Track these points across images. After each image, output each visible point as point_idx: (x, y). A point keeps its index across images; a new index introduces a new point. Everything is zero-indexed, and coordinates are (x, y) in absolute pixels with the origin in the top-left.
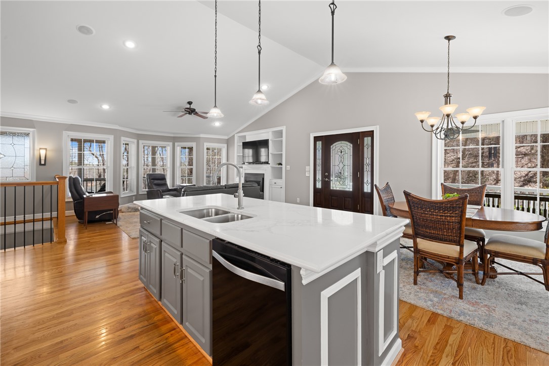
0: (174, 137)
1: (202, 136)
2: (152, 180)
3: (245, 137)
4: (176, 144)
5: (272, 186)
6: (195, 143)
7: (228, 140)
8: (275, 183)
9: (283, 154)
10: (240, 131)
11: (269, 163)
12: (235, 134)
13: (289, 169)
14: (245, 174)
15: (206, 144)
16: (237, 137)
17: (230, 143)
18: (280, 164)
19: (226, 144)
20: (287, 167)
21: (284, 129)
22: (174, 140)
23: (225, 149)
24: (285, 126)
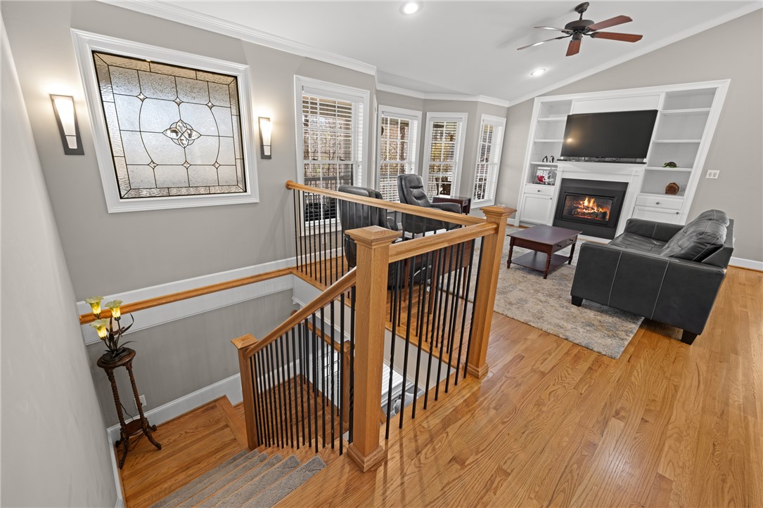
0: (425, 100)
1: (482, 99)
2: (411, 190)
3: (568, 104)
4: (429, 115)
5: (647, 208)
6: (467, 114)
7: (508, 109)
8: (658, 203)
9: (701, 145)
10: (551, 92)
11: (644, 161)
12: (536, 99)
13: (716, 177)
14: (564, 180)
15: (484, 117)
16: (540, 104)
17: (514, 115)
18: (672, 165)
19: (505, 120)
20: (709, 171)
21: (722, 88)
22: (427, 106)
23: (501, 127)
24: (728, 81)
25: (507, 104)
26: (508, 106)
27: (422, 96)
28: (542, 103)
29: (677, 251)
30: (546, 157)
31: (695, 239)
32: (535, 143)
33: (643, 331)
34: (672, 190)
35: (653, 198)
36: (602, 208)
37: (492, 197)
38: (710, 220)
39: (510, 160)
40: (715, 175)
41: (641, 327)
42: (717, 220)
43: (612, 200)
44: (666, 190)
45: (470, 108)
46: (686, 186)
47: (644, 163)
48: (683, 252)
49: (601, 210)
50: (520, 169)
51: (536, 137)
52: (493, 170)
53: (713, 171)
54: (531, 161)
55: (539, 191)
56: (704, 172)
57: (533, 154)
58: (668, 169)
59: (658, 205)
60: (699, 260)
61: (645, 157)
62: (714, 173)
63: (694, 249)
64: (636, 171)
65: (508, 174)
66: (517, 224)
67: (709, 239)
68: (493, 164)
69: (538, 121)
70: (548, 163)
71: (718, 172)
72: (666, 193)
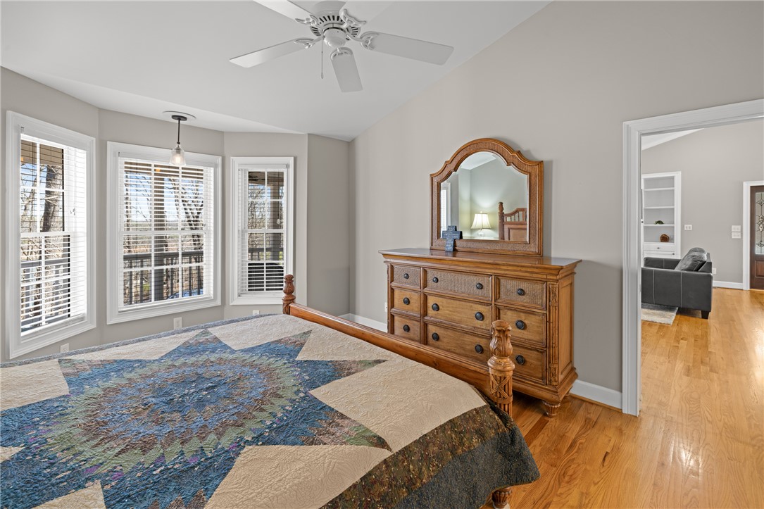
5: (652, 252)
9: (675, 210)
11: (642, 221)
18: (660, 222)
20: (685, 226)
21: (678, 176)
24: (680, 172)
29: (684, 267)
31: (691, 259)
33: (679, 316)
34: (665, 239)
35: (654, 245)
40: (690, 228)
41: (677, 314)
42: (698, 252)
44: (661, 239)
46: (673, 236)
48: (687, 267)
53: (688, 226)
56: (683, 227)
58: (658, 225)
59: (659, 249)
60: (697, 270)
62: (689, 227)
63: (692, 264)
67: (698, 259)
71: (691, 226)
72: (661, 241)
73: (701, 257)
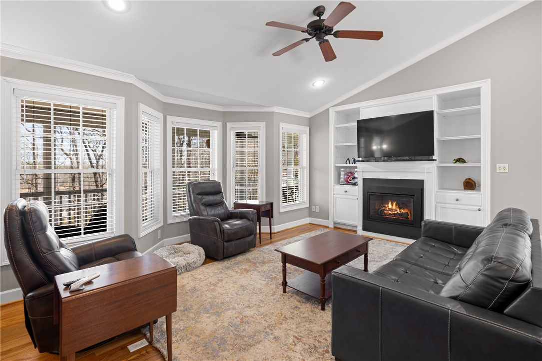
0: (224, 112)
1: (277, 110)
2: (200, 197)
3: (357, 111)
4: (229, 125)
5: (448, 206)
6: (265, 122)
7: (310, 119)
8: (457, 200)
9: (482, 140)
10: (342, 102)
11: (434, 158)
12: (330, 109)
13: (507, 171)
14: (365, 180)
15: (282, 125)
16: (334, 113)
17: (315, 124)
18: (461, 160)
19: (308, 128)
20: (498, 165)
21: (485, 87)
22: (226, 117)
23: (305, 135)
24: (489, 80)
25: (308, 115)
26: (309, 117)
27: (221, 109)
28: (336, 112)
30: (348, 159)
31: (482, 269)
32: (336, 147)
34: (470, 185)
35: (452, 195)
36: (404, 210)
37: (306, 198)
38: (506, 225)
39: (317, 163)
42: (514, 225)
43: (413, 198)
44: (464, 186)
45: (267, 118)
46: (480, 180)
47: (433, 160)
48: (469, 291)
49: (402, 211)
50: (327, 171)
51: (336, 141)
52: (303, 173)
53: (502, 165)
54: (335, 163)
55: (346, 192)
56: (493, 167)
57: (336, 157)
58: (458, 164)
59: (458, 202)
61: (433, 154)
62: (503, 167)
63: (485, 287)
64: (428, 169)
65: (317, 176)
66: (331, 226)
68: (302, 168)
69: (336, 128)
70: (351, 165)
71: (507, 165)
72: (465, 189)
73: (511, 262)
